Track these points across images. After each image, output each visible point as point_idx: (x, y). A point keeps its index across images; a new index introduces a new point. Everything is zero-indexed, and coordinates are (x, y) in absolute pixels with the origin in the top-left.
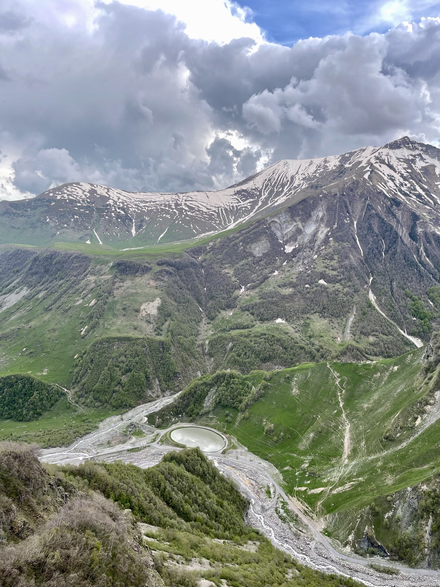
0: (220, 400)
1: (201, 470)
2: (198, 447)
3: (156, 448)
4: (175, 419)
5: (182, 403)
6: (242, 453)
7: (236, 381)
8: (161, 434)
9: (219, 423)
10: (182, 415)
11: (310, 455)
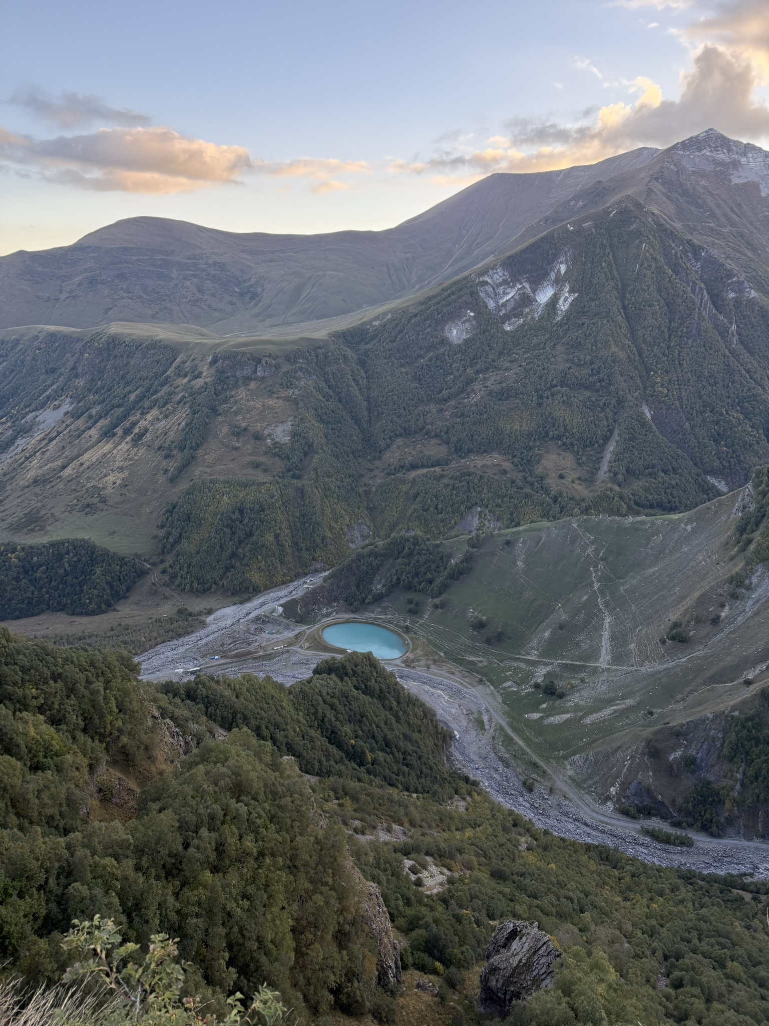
0: (398, 579)
3: (300, 654)
4: (327, 609)
5: (338, 585)
6: (435, 661)
7: (423, 550)
8: (305, 633)
9: (397, 615)
10: (339, 603)
11: (546, 664)
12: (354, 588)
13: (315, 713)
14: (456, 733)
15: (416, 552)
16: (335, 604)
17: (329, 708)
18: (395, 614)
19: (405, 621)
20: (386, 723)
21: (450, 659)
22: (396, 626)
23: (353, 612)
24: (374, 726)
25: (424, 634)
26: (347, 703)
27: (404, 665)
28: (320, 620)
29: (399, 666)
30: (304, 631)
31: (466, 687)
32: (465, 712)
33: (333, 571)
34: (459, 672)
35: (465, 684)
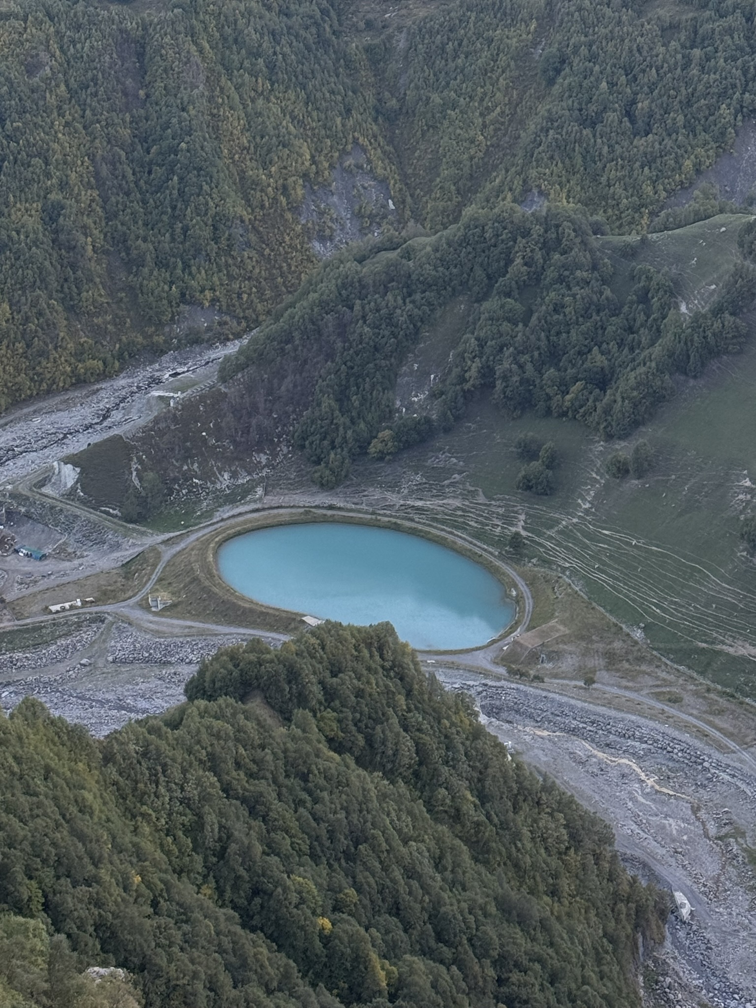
0: (487, 372)
1: (407, 744)
2: (387, 629)
3: (140, 628)
4: (234, 475)
5: (270, 392)
6: (612, 660)
7: (579, 267)
8: (158, 556)
9: (481, 499)
10: (275, 455)
12: (328, 402)
13: (195, 829)
14: (680, 897)
15: (551, 274)
16: (263, 459)
17: (244, 812)
18: (473, 494)
19: (509, 520)
20: (438, 863)
21: (666, 652)
22: (479, 535)
23: (325, 486)
24: (397, 874)
25: (576, 563)
26: (305, 796)
27: (502, 671)
28: (208, 514)
29: (486, 674)
30: (153, 549)
31: (721, 748)
32: (712, 830)
33: (253, 341)
34: (696, 694)
35: (717, 735)
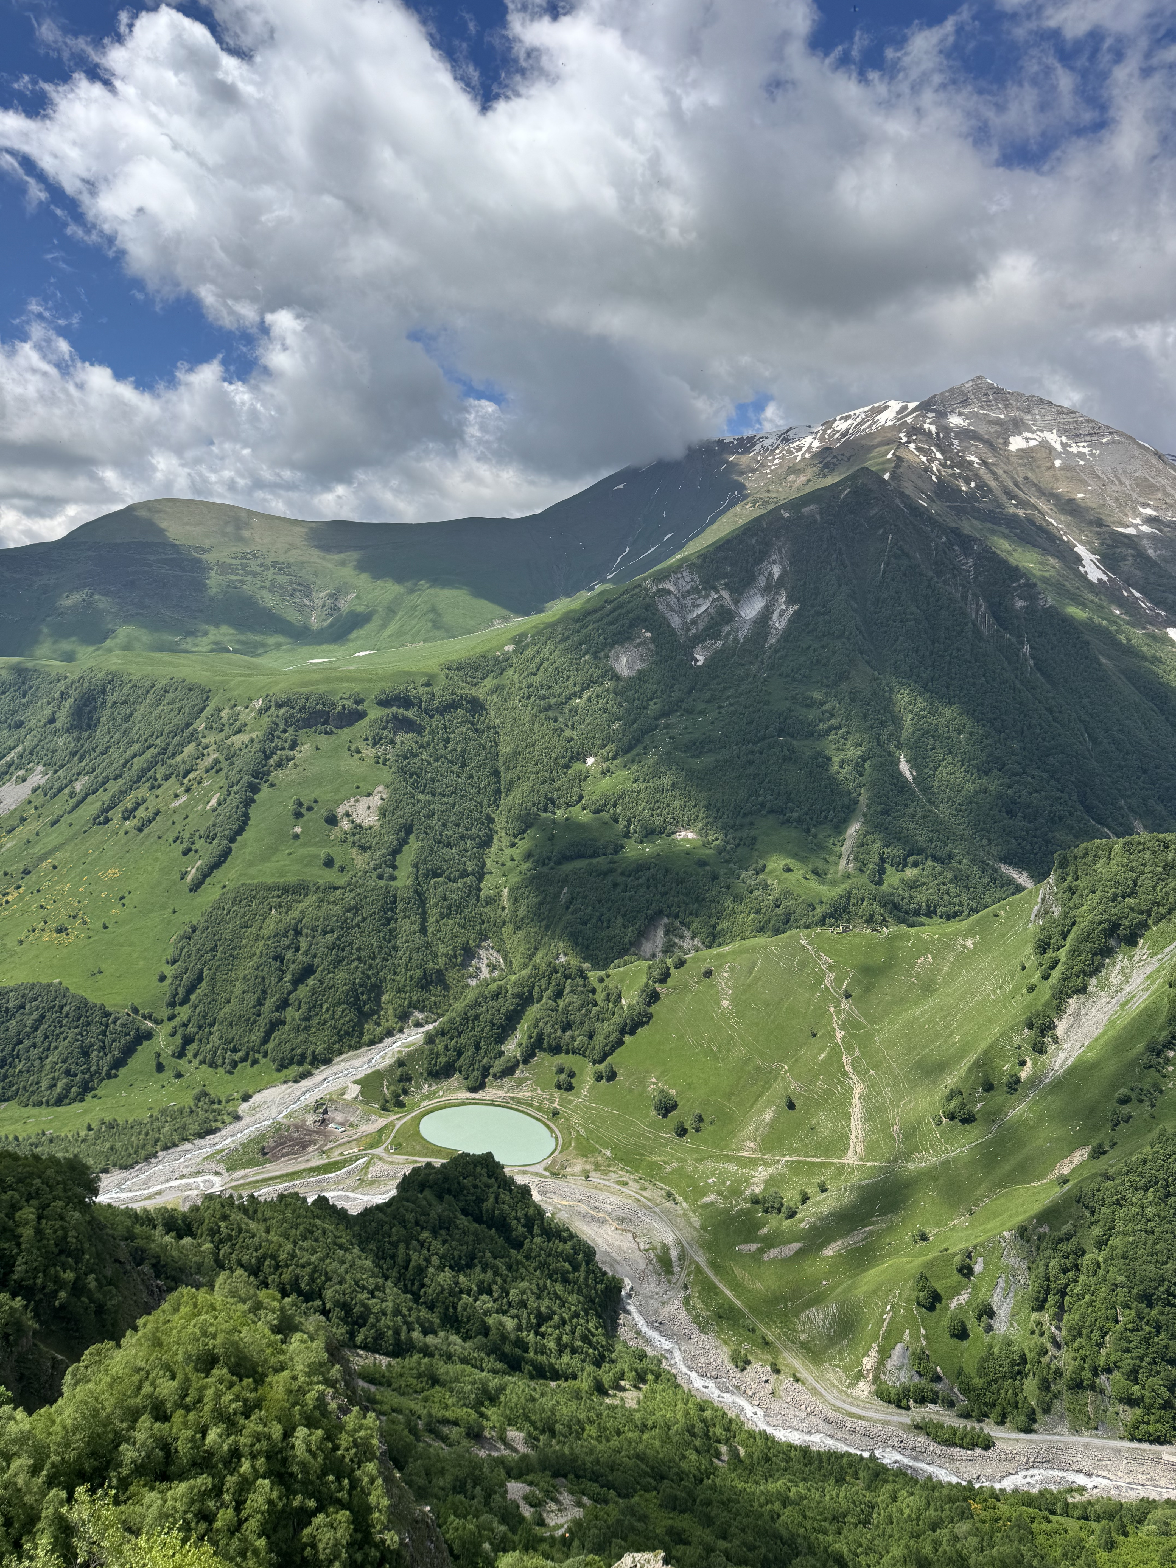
0: (541, 1034)
1: (498, 1211)
3: (385, 1161)
6: (597, 1166)
8: (394, 1126)
9: (539, 1092)
11: (766, 1164)
14: (626, 1280)
19: (551, 1100)
21: (621, 1161)
22: (539, 1109)
23: (471, 1088)
27: (548, 1174)
28: (417, 1104)
29: (541, 1175)
30: (392, 1122)
31: (645, 1206)
32: (642, 1246)
33: (440, 1024)
34: (635, 1180)
35: (644, 1200)
